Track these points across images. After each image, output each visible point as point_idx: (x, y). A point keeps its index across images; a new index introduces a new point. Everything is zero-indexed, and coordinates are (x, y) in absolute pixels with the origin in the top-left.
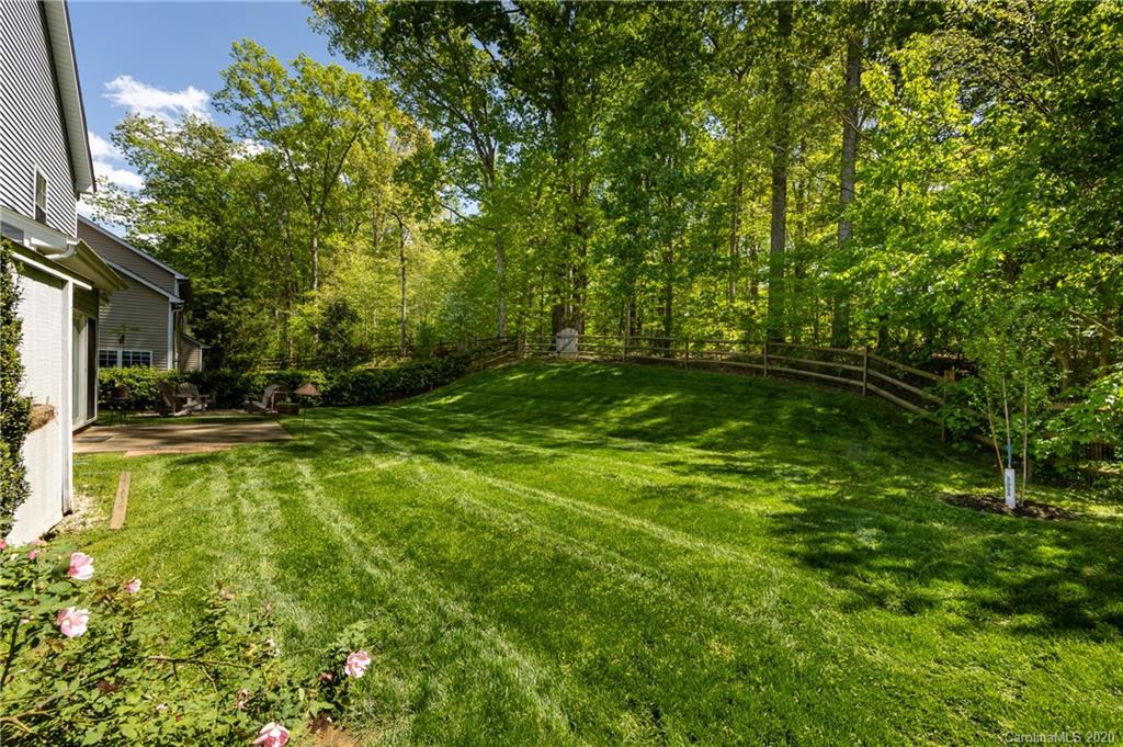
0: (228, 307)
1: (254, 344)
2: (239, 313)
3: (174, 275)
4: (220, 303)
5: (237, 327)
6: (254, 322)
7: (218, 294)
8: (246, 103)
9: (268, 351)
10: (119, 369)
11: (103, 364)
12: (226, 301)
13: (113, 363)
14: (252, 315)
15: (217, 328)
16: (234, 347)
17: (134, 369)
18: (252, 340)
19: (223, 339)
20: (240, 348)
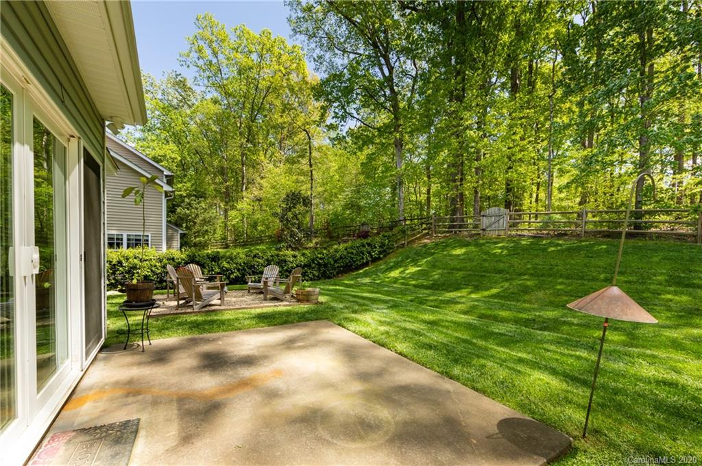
0: (189, 204)
1: (207, 231)
2: (197, 209)
3: (163, 172)
4: (183, 201)
5: (195, 218)
6: (207, 215)
7: (181, 196)
8: (201, 62)
9: (216, 235)
10: (124, 250)
11: (111, 245)
12: (187, 200)
13: (119, 245)
14: (205, 210)
15: (182, 219)
16: (195, 233)
17: (137, 251)
18: (205, 228)
19: (187, 228)
20: (197, 234)
